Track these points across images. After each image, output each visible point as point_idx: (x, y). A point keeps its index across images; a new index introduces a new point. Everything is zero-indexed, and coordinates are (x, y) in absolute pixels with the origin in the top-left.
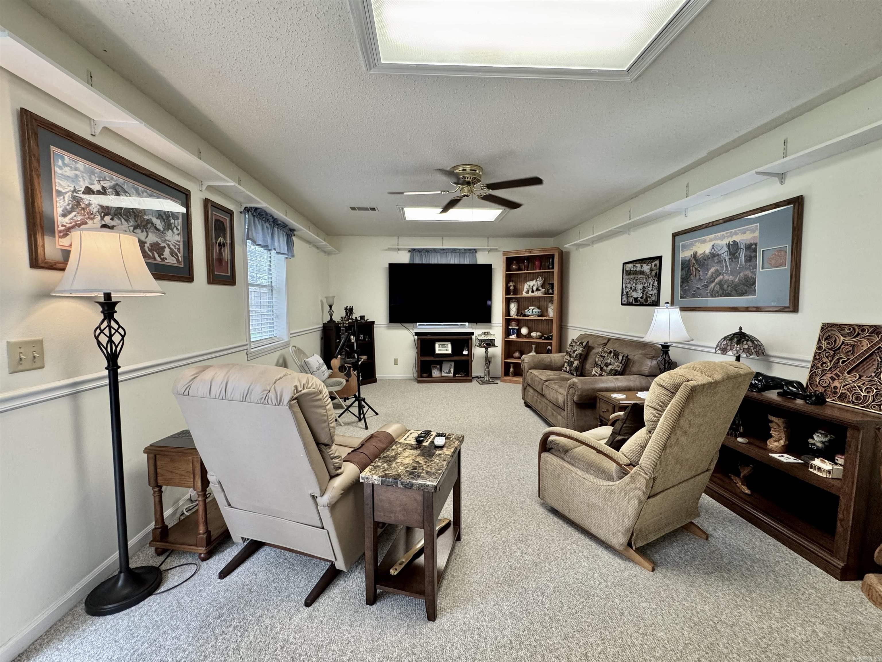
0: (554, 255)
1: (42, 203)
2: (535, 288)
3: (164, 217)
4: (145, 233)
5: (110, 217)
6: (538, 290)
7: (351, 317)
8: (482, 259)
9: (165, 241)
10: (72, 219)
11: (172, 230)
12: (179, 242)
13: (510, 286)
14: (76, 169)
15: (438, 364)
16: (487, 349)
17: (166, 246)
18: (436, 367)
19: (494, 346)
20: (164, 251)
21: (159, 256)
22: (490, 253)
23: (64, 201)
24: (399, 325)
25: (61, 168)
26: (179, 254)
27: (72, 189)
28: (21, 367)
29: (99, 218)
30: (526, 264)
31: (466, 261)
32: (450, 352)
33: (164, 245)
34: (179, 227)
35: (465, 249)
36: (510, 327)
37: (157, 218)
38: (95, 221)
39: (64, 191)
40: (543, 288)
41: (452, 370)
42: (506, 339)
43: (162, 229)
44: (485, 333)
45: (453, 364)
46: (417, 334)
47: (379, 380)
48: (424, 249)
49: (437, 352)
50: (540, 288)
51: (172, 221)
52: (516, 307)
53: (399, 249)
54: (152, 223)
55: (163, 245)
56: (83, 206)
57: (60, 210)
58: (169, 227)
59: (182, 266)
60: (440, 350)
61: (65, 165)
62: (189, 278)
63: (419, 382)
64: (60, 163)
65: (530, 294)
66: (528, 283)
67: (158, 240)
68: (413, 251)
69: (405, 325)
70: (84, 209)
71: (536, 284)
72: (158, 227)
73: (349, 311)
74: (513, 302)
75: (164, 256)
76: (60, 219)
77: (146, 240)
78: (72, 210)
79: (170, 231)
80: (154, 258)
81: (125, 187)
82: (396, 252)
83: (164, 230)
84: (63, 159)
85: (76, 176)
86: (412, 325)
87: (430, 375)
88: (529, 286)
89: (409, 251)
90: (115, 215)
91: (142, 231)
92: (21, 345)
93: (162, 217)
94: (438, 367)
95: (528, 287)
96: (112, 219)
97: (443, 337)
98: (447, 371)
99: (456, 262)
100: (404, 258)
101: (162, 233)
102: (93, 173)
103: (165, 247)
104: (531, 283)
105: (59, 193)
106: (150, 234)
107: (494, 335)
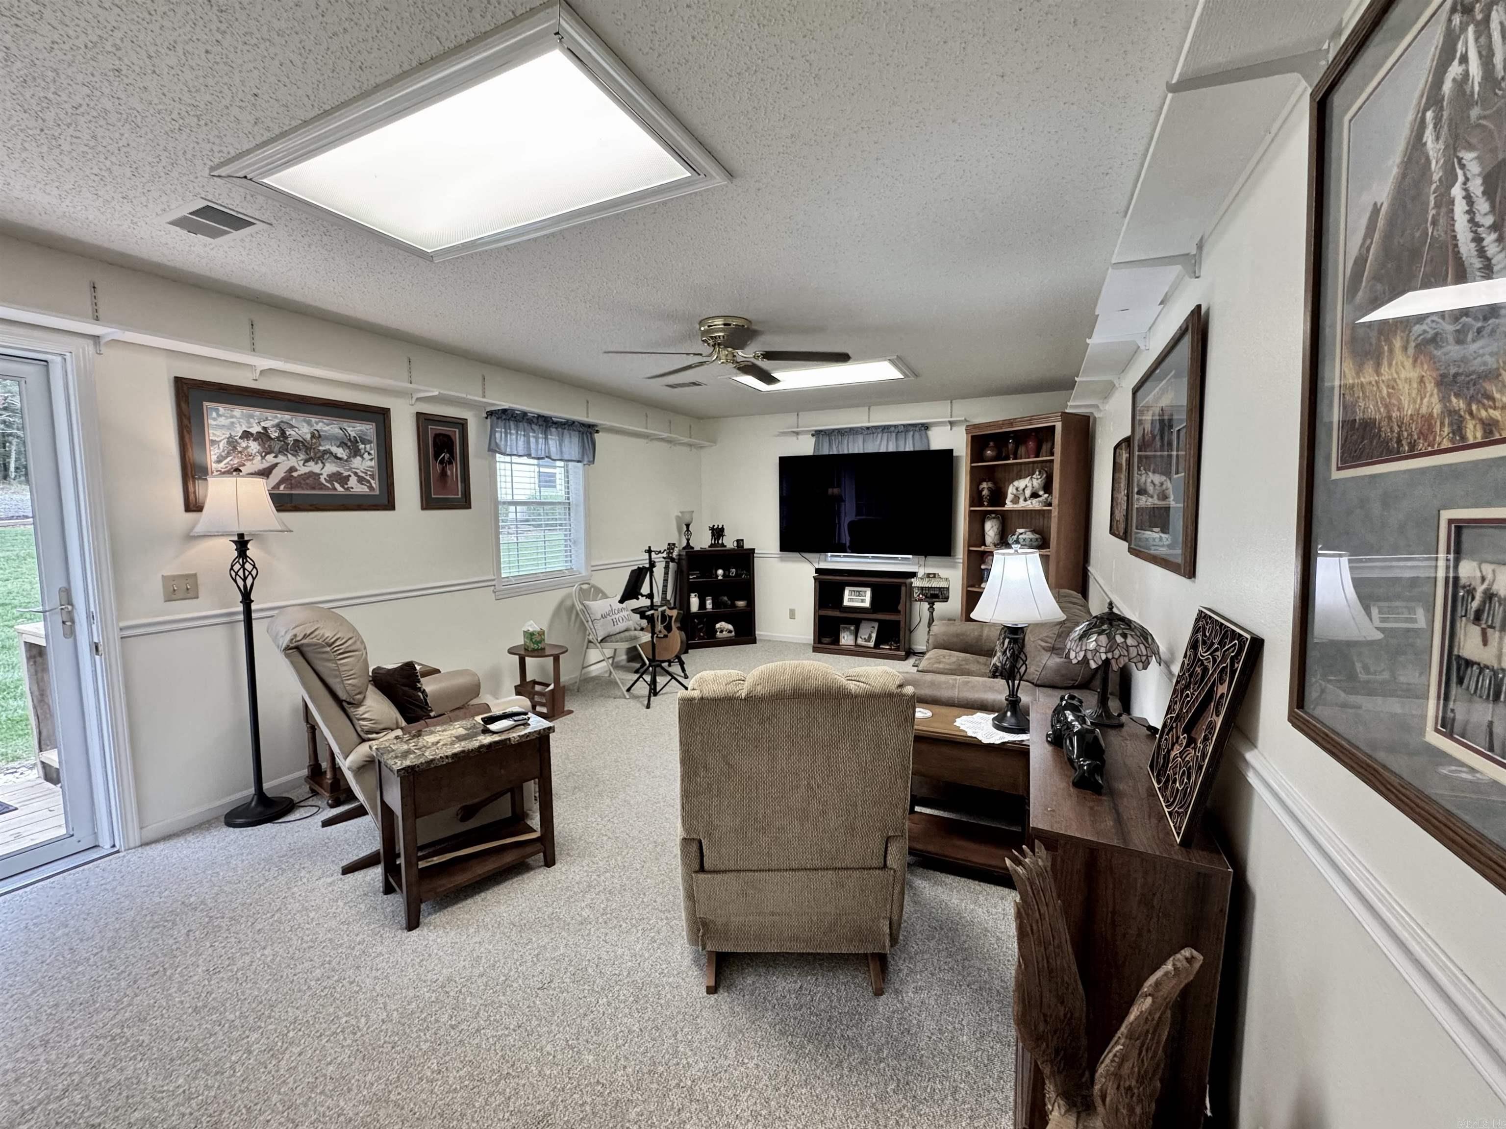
0: (1054, 426)
1: (194, 455)
2: (1028, 493)
3: (349, 444)
4: (320, 465)
5: (273, 455)
6: (1035, 495)
7: (720, 542)
8: (939, 440)
9: (350, 469)
10: (228, 463)
11: (362, 456)
12: (372, 467)
13: (983, 490)
14: (232, 417)
15: (851, 624)
16: (932, 604)
17: (352, 475)
18: (849, 629)
19: (946, 599)
20: (348, 480)
21: (342, 487)
22: (954, 428)
23: (219, 448)
24: (797, 555)
25: (215, 419)
26: (372, 482)
27: (228, 436)
28: (174, 597)
29: (259, 458)
30: (1010, 446)
31: (908, 445)
32: (867, 604)
33: (349, 473)
34: (372, 452)
35: (904, 425)
36: (983, 567)
37: (338, 447)
38: (254, 462)
39: (218, 439)
40: (1045, 493)
41: (874, 636)
42: (970, 589)
43: (345, 458)
44: (928, 575)
45: (876, 625)
46: (818, 571)
47: (761, 640)
48: (834, 430)
49: (846, 603)
50: (1041, 493)
51: (362, 446)
52: (995, 528)
53: (797, 433)
54: (331, 453)
55: (346, 474)
56: (239, 449)
57: (214, 458)
58: (356, 452)
59: (377, 493)
60: (851, 600)
61: (219, 415)
62: (390, 505)
63: (816, 650)
64: (214, 415)
65: (1022, 505)
66: (1016, 483)
67: (338, 469)
68: (818, 434)
69: (807, 555)
70: (240, 452)
71: (1030, 485)
72: (339, 455)
73: (718, 532)
74: (990, 519)
75: (349, 485)
76: (214, 465)
77: (322, 472)
78: (228, 454)
79: (359, 458)
80: (335, 489)
81: (293, 422)
82: (795, 438)
83: (349, 457)
84: (217, 410)
85: (233, 423)
86: (816, 555)
87: (836, 641)
88: (1017, 489)
89: (813, 435)
90: (280, 452)
91: (316, 463)
92: (174, 578)
93: (346, 444)
94: (852, 628)
95: (1015, 491)
96: (276, 457)
97: (858, 578)
98: (866, 637)
99: (892, 448)
100: (805, 447)
101: (346, 461)
102: (252, 417)
103: (350, 476)
104: (1021, 483)
105: (213, 442)
106: (327, 464)
107: (947, 579)
